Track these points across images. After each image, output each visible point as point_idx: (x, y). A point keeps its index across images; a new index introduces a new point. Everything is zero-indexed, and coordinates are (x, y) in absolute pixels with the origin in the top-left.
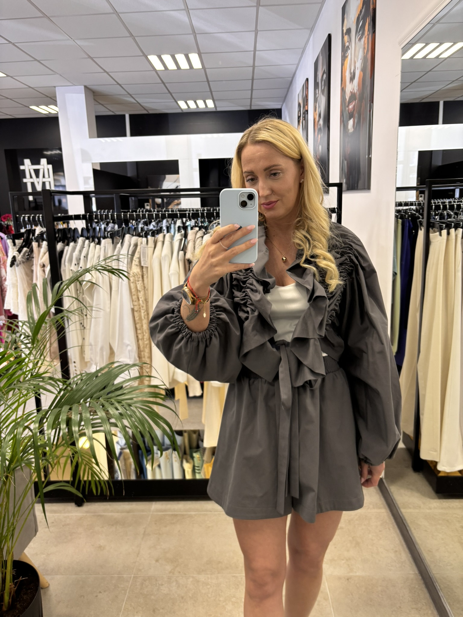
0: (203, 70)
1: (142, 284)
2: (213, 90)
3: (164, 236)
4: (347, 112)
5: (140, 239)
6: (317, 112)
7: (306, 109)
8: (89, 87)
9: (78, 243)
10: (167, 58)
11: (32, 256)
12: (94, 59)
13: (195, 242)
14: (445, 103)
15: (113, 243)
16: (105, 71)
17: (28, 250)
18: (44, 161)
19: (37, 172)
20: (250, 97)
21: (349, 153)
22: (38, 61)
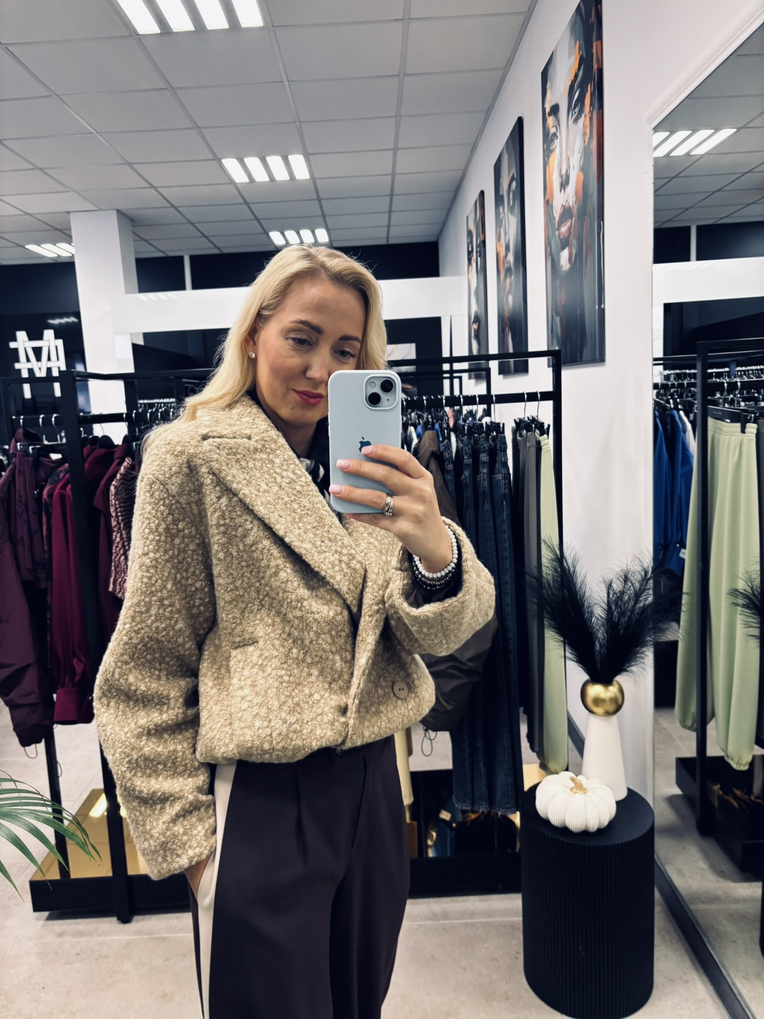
0: (311, 181)
2: (326, 213)
4: (558, 239)
6: (503, 242)
7: (482, 239)
8: (125, 212)
10: (253, 162)
12: (135, 166)
14: (700, 229)
16: (152, 186)
18: (49, 334)
19: (38, 352)
20: (386, 223)
21: (563, 304)
22: (41, 170)
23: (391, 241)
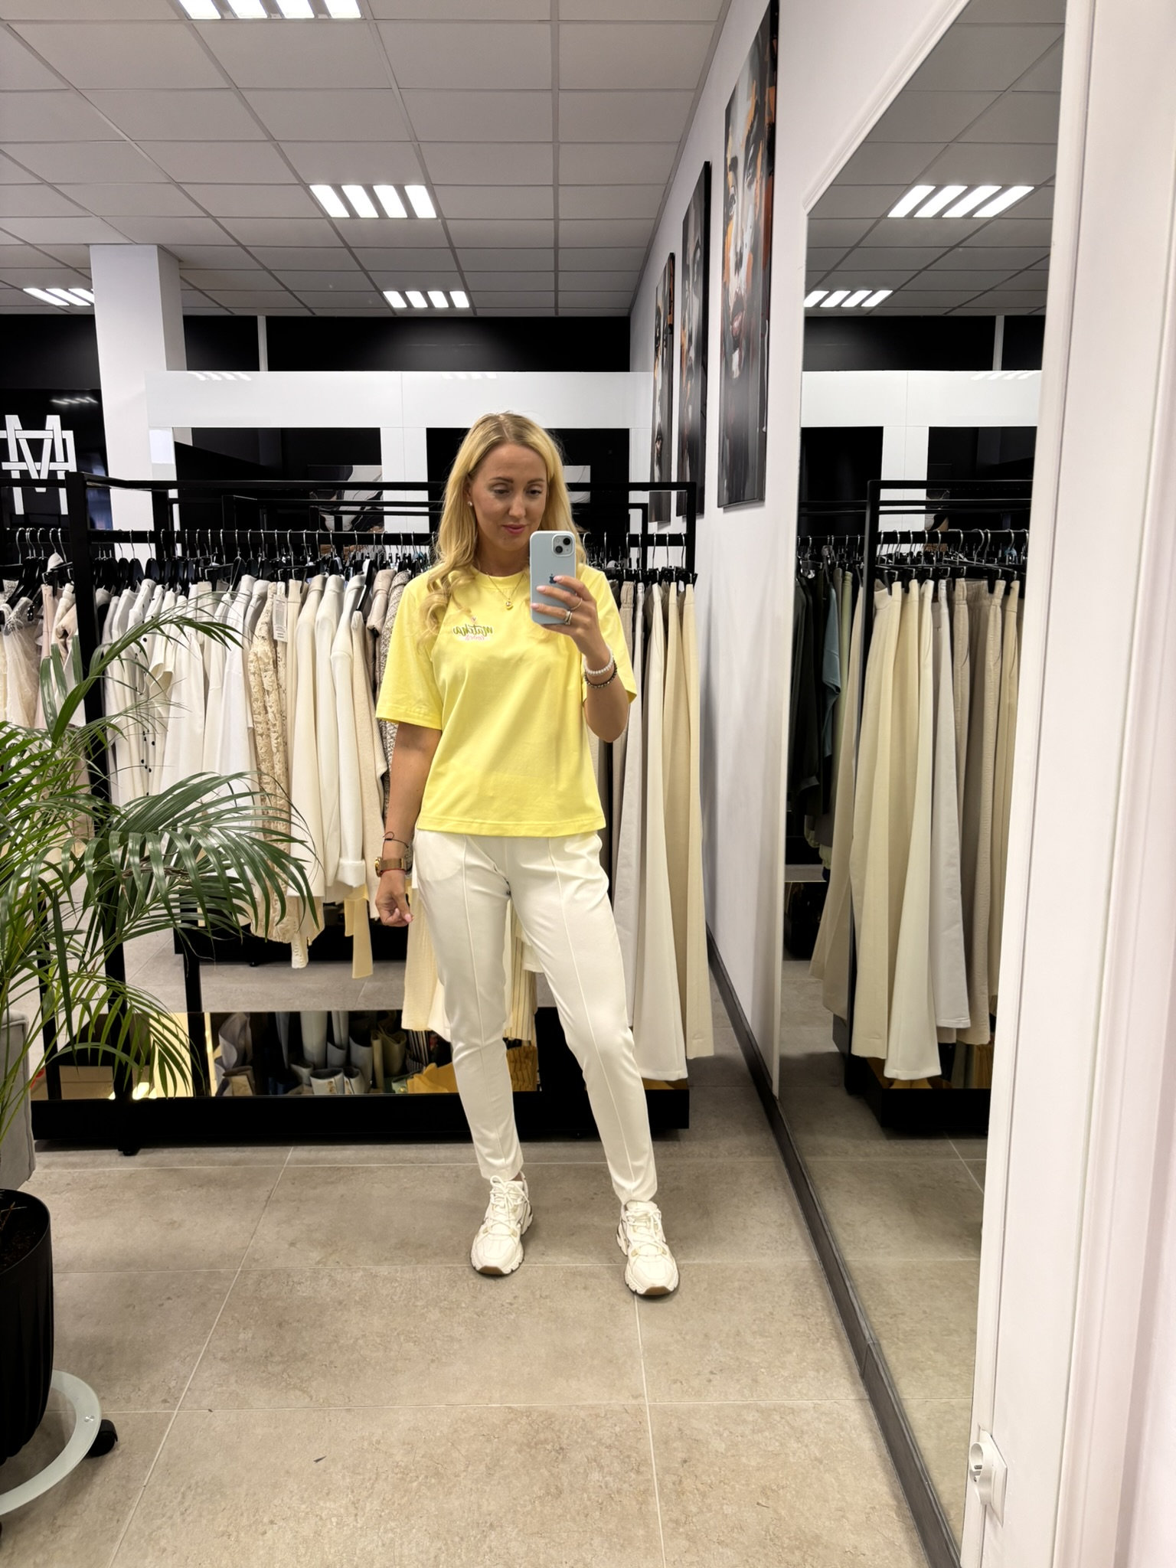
0: (439, 221)
1: (274, 678)
3: (325, 581)
4: (731, 335)
5: (271, 585)
6: (687, 331)
7: (669, 322)
8: (170, 249)
9: (138, 592)
10: (356, 193)
11: (39, 613)
12: (184, 187)
13: (388, 594)
14: (1008, 320)
15: (214, 589)
16: (209, 216)
17: (31, 602)
18: (53, 421)
20: (553, 288)
21: (732, 423)
22: (51, 185)
23: (562, 313)
